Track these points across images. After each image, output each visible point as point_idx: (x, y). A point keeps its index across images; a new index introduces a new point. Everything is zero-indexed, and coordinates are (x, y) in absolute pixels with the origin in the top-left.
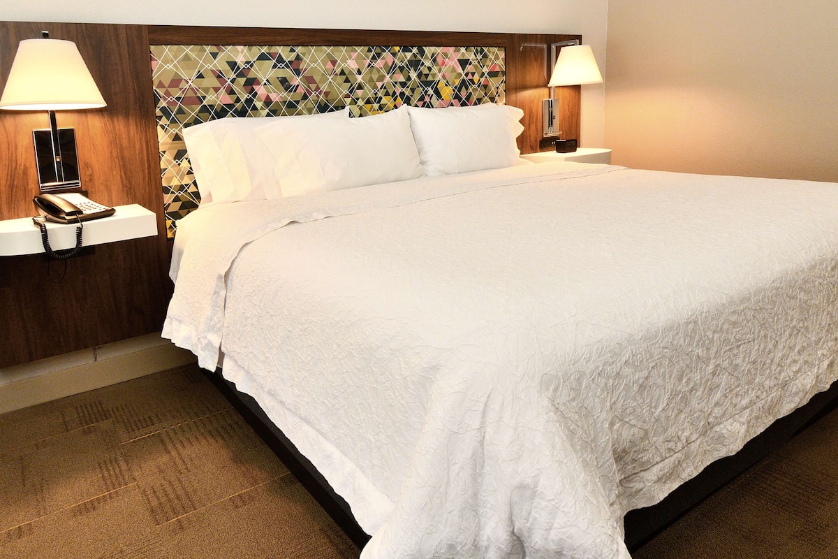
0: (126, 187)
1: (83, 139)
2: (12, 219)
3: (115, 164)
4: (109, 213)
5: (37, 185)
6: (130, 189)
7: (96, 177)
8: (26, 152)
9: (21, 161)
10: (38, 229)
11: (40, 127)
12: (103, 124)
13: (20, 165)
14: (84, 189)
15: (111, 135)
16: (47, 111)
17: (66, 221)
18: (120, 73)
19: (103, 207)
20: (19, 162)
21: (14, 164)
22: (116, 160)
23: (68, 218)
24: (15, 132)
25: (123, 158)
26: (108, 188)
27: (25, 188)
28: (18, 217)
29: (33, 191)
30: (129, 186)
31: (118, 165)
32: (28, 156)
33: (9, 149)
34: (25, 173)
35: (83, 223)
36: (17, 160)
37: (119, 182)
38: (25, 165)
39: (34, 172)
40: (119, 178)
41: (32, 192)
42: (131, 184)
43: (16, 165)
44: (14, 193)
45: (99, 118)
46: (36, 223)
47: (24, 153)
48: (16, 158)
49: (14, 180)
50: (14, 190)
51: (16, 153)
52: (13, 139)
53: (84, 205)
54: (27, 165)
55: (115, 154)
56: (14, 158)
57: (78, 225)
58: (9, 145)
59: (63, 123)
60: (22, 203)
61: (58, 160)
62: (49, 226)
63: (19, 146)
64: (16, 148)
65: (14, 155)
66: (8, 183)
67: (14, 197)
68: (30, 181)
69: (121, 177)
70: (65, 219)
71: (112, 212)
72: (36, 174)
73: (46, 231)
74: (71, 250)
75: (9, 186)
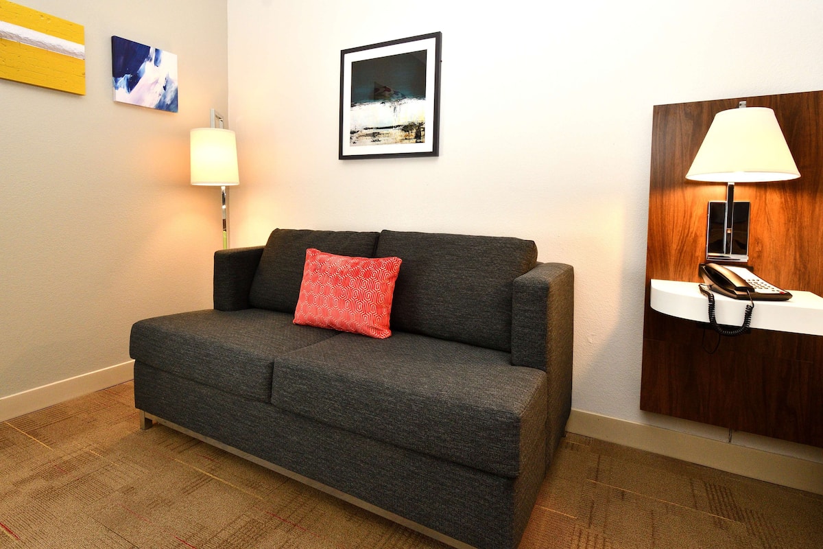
0: (800, 270)
1: (758, 213)
2: (676, 280)
3: (791, 244)
4: (784, 297)
5: (703, 254)
6: (804, 273)
7: (765, 254)
8: (699, 221)
9: (693, 229)
10: (706, 298)
11: (716, 199)
12: (783, 199)
13: (692, 233)
14: (749, 265)
15: (791, 212)
16: (726, 184)
17: (736, 296)
18: (813, 144)
19: (776, 289)
20: (691, 230)
21: (686, 231)
22: (792, 240)
23: (737, 293)
24: (692, 203)
25: (801, 238)
26: (777, 268)
27: (692, 255)
28: (682, 280)
29: (700, 259)
30: (803, 270)
31: (793, 244)
32: (700, 225)
33: (684, 217)
34: (695, 241)
35: (754, 302)
36: (689, 227)
37: (792, 264)
38: (696, 234)
39: (703, 242)
40: (792, 260)
41: (698, 259)
42: (805, 267)
43: (688, 233)
44: (682, 258)
45: (780, 193)
46: (702, 290)
47: (696, 223)
48: (690, 225)
49: (684, 246)
50: (683, 255)
51: (690, 221)
52: (689, 208)
53: (753, 282)
54: (698, 234)
55: (791, 233)
56: (687, 226)
57: (749, 303)
58: (685, 214)
59: (740, 196)
60: (688, 268)
61: (729, 232)
62: (717, 297)
63: (694, 215)
64: (691, 217)
65: (688, 223)
66: (679, 247)
67: (681, 261)
68: (698, 249)
69: (795, 259)
70: (735, 294)
71: (787, 297)
72: (704, 244)
73: (714, 302)
74: (737, 328)
75: (679, 250)
